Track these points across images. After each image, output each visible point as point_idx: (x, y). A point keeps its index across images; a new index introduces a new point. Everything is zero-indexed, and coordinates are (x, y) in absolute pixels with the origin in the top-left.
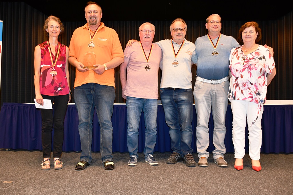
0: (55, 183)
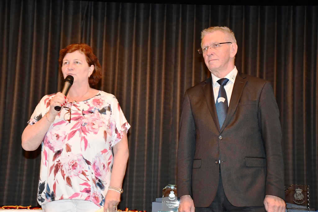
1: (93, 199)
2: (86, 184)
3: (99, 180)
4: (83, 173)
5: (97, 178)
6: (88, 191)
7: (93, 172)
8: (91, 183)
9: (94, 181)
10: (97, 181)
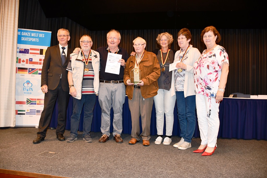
0: (86, 156)
1: (206, 94)
2: (202, 88)
3: (208, 86)
4: (201, 84)
5: (206, 86)
6: (203, 91)
7: (204, 83)
8: (204, 88)
9: (205, 87)
10: (207, 87)
